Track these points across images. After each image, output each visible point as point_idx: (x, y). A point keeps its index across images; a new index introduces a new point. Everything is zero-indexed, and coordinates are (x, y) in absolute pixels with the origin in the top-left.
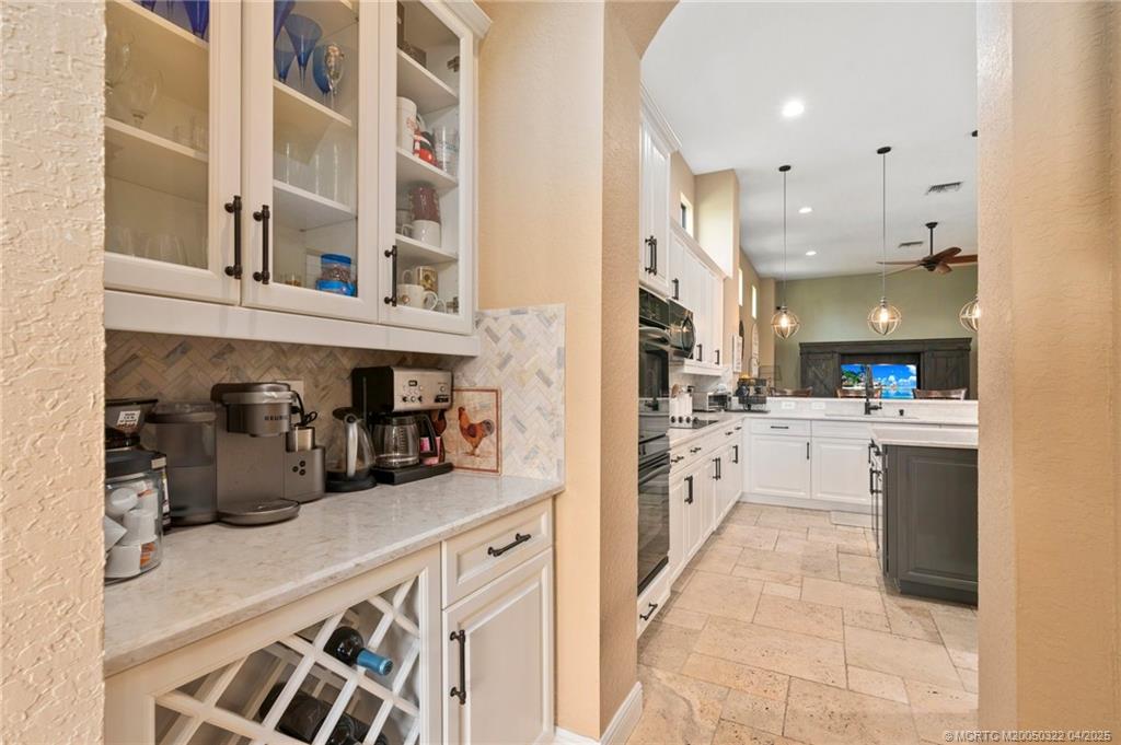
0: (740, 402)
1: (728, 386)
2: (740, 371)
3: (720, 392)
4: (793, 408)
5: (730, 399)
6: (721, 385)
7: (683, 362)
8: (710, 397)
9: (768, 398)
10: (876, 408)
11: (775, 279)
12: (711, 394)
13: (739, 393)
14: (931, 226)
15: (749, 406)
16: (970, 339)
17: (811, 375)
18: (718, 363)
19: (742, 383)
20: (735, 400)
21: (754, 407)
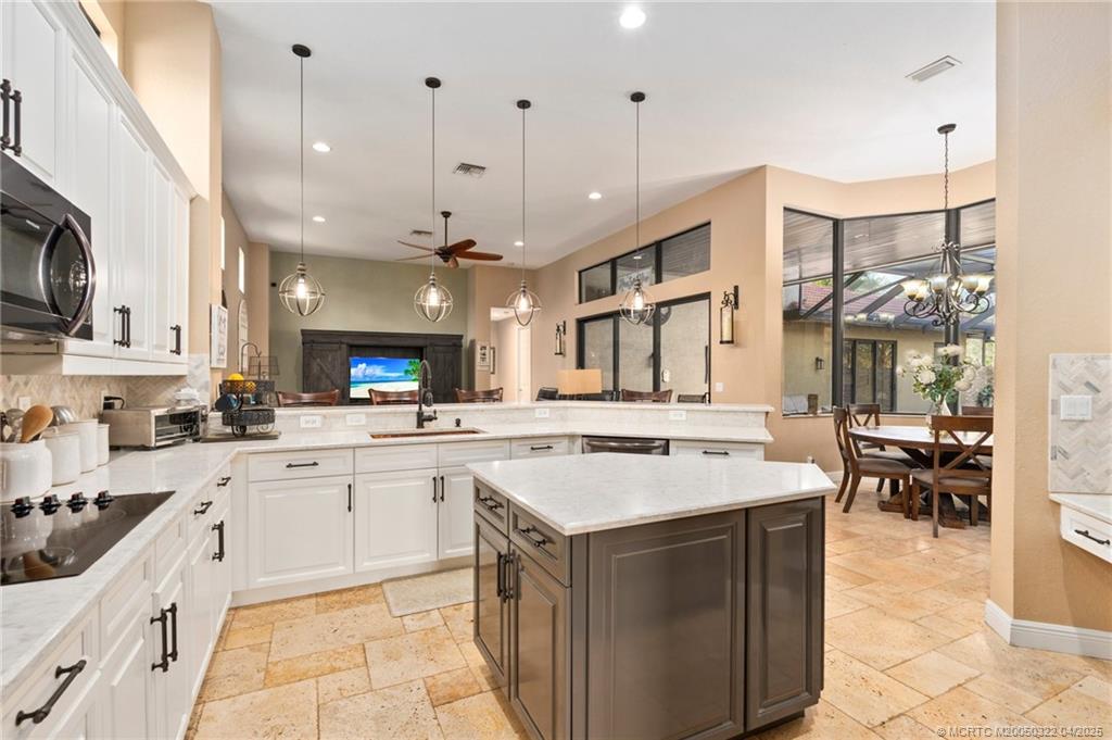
0: (225, 423)
1: (199, 394)
2: (224, 366)
3: (181, 408)
4: (318, 424)
5: (205, 418)
6: (185, 393)
7: (59, 346)
8: (159, 419)
9: (278, 412)
10: (430, 419)
11: (269, 246)
12: (161, 412)
13: (221, 404)
14: (446, 215)
15: (244, 428)
16: (461, 337)
17: (315, 369)
18: (178, 351)
19: (228, 388)
20: (215, 421)
21: (251, 429)
